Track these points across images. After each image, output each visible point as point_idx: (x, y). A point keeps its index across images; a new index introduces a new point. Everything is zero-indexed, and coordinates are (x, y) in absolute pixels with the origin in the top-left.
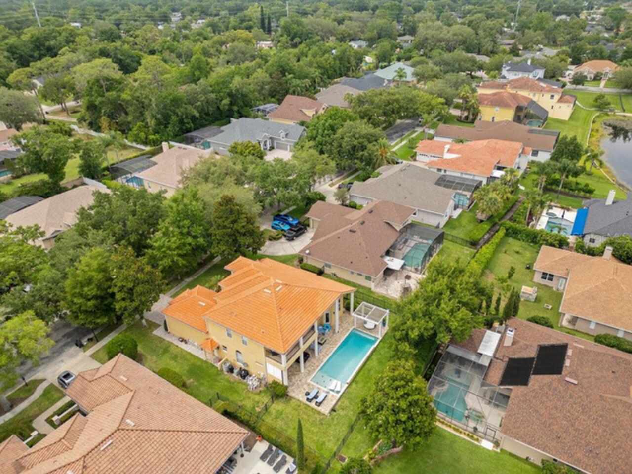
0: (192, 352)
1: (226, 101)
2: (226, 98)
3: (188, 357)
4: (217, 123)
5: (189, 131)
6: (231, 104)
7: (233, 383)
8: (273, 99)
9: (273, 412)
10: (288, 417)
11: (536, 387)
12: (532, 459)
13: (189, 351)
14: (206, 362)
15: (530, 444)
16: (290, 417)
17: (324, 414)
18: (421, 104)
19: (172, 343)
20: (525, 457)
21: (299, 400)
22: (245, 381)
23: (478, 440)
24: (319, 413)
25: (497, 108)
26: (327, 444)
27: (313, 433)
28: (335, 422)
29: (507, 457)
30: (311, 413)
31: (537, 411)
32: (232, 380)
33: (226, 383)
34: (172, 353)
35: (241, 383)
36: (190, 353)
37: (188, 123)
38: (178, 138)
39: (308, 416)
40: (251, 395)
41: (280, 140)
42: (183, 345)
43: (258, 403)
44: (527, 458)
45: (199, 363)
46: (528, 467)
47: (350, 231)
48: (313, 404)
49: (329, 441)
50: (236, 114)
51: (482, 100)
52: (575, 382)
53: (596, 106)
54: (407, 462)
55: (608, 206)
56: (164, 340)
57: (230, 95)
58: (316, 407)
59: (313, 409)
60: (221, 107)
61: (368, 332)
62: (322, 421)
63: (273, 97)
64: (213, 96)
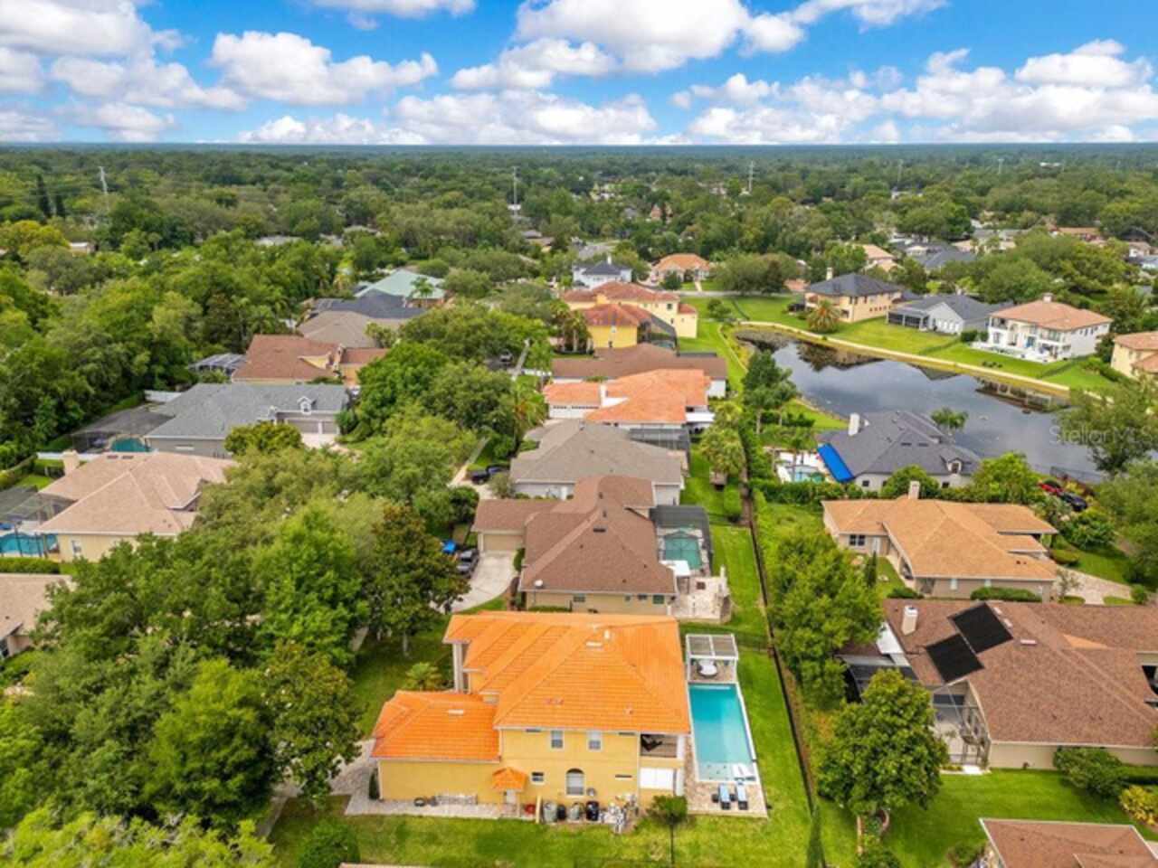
0: (460, 815)
1: (143, 357)
2: (142, 351)
3: (459, 826)
4: (123, 402)
5: (74, 425)
6: (154, 361)
7: (580, 834)
8: (217, 346)
9: (684, 850)
10: (711, 847)
11: (996, 665)
12: (1034, 764)
13: (452, 815)
14: (501, 821)
15: (1030, 739)
16: (715, 845)
17: (760, 819)
18: (509, 330)
19: (405, 815)
20: (1020, 766)
21: (707, 815)
22: (599, 821)
23: (960, 769)
24: (751, 819)
25: (614, 328)
26: (796, 859)
27: (765, 853)
28: (783, 823)
29: (1002, 776)
30: (741, 825)
31: (1015, 696)
32: (573, 831)
33: (567, 840)
34: (421, 834)
35: (593, 828)
36: (456, 819)
37: (74, 410)
38: (52, 444)
39: (741, 830)
40: (626, 840)
41: (300, 415)
42: (429, 811)
43: (647, 846)
44: (1026, 765)
45: (490, 829)
46: (1031, 776)
47: (596, 530)
48: (735, 810)
49: (796, 853)
50: (158, 382)
51: (587, 318)
52: (1033, 642)
53: (712, 316)
54: (906, 837)
55: (854, 436)
56: (383, 817)
57: (150, 344)
58: (743, 813)
59: (738, 818)
60: (134, 371)
61: (713, 681)
62: (766, 829)
63: (213, 342)
64: (119, 348)
